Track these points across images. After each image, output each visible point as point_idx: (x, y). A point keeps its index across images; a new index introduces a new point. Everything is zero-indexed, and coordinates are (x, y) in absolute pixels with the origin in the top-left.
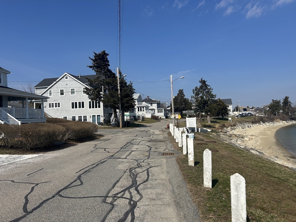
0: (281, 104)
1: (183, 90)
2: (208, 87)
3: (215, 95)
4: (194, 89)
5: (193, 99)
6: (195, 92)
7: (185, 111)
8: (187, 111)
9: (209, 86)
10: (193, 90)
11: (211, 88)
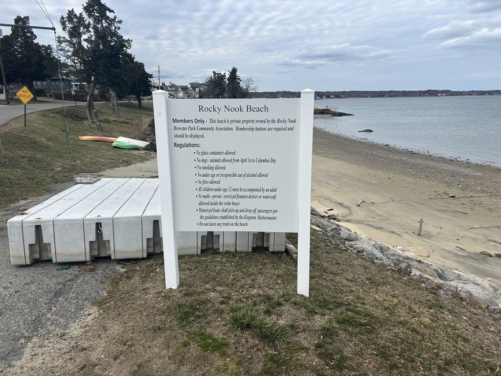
0: (226, 80)
1: (27, 18)
2: (108, 13)
3: (129, 40)
4: (66, 15)
5: (63, 45)
6: (69, 25)
7: (39, 83)
8: (45, 83)
9: (111, 11)
10: (62, 18)
11: (115, 17)
